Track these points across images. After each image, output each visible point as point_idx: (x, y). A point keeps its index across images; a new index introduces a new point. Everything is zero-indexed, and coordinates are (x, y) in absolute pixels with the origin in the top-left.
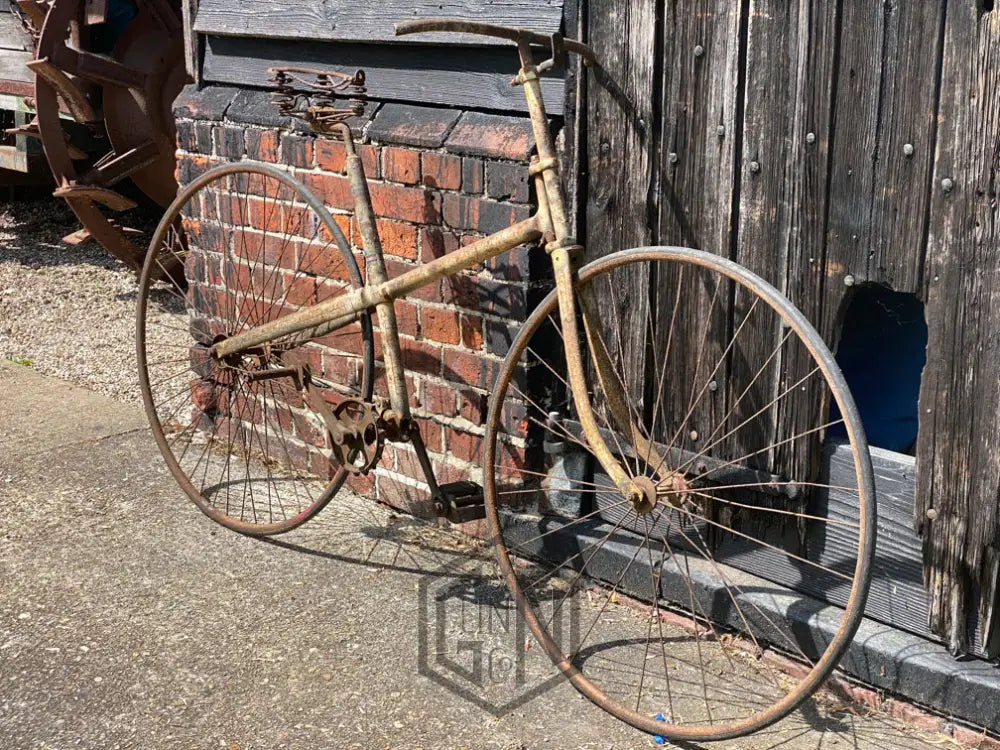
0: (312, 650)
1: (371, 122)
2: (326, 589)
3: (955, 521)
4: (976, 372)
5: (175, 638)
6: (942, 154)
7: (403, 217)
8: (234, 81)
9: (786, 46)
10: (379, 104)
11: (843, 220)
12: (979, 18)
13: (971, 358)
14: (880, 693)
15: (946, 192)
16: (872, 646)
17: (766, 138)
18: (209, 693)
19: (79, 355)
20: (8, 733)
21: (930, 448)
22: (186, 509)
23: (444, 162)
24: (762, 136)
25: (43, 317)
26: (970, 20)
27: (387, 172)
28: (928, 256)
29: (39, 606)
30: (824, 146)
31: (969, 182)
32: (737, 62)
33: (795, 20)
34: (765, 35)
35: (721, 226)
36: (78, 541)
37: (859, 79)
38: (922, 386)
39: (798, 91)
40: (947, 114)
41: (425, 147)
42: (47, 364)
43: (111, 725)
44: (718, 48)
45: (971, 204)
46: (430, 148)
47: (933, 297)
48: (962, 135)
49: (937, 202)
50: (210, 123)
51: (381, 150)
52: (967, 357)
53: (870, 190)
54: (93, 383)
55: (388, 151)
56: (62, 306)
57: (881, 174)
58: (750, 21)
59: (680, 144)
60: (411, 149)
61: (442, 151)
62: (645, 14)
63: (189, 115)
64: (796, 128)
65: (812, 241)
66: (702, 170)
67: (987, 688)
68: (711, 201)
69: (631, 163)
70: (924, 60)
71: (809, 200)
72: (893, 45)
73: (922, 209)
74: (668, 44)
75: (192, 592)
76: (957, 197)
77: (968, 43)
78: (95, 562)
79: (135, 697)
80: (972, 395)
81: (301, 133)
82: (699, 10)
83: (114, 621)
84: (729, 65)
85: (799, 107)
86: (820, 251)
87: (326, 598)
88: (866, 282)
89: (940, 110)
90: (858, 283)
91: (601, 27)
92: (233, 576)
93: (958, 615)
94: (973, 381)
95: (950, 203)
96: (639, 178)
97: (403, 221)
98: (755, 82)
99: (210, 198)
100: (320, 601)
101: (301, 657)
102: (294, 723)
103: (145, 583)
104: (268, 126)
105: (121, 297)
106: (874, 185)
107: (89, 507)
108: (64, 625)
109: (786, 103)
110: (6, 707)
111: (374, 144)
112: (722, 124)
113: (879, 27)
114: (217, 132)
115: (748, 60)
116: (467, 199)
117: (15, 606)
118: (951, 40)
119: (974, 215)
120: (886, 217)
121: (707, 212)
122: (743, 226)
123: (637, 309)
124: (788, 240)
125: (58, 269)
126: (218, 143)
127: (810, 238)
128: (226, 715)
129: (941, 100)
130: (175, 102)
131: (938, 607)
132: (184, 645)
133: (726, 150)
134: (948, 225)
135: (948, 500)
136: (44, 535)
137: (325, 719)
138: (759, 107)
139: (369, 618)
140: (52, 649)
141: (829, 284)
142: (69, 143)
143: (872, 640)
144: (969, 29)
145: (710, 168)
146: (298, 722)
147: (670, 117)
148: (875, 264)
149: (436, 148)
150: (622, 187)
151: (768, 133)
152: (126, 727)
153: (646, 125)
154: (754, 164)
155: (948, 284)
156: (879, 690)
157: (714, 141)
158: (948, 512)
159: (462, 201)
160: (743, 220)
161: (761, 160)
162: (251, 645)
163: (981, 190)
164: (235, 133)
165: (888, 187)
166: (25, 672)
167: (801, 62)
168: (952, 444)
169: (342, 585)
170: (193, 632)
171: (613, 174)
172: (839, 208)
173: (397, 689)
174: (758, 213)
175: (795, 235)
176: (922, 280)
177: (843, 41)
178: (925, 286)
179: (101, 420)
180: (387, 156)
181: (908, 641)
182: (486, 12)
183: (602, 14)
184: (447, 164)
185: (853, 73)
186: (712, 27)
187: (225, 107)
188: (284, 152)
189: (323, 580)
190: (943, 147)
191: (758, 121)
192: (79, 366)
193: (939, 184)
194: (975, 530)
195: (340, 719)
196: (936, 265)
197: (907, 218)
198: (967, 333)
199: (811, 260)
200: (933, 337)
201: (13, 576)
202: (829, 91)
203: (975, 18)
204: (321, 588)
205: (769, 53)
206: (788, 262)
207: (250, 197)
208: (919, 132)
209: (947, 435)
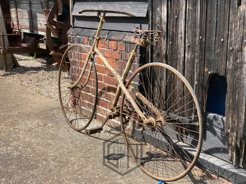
0: (82, 159)
1: (107, 35)
2: (90, 145)
3: (234, 133)
4: (238, 95)
5: (52, 154)
6: (230, 41)
7: (113, 58)
8: (80, 27)
9: (195, 15)
10: (109, 31)
11: (208, 57)
12: (238, 7)
13: (237, 92)
14: (217, 176)
15: (231, 51)
16: (215, 164)
17: (191, 38)
18: (56, 167)
19: (51, 91)
20: (9, 173)
21: (228, 114)
22: (63, 126)
23: (122, 44)
24: (190, 37)
25: (46, 83)
26: (236, 8)
27: (110, 47)
28: (227, 67)
29: (24, 146)
30: (204, 39)
31: (236, 48)
32: (184, 19)
33: (197, 9)
34: (191, 13)
35: (181, 59)
36: (37, 132)
37: (211, 23)
38: (226, 99)
39: (198, 26)
40: (231, 32)
41: (118, 41)
42: (44, 93)
43: (32, 173)
44: (180, 16)
45: (237, 53)
46: (119, 41)
47: (228, 77)
48: (234, 36)
49: (229, 53)
50: (74, 36)
51: (109, 42)
52: (236, 92)
53: (214, 50)
54: (53, 97)
55: (110, 42)
56: (51, 80)
57: (216, 46)
58: (187, 10)
59: (173, 40)
60: (115, 41)
61: (121, 42)
62: (165, 8)
63: (70, 35)
64: (198, 35)
65: (201, 63)
66: (177, 46)
67: (241, 175)
68: (179, 53)
69: (162, 44)
70: (225, 18)
71: (201, 53)
72: (219, 15)
73: (226, 55)
74: (170, 16)
75: (59, 144)
76: (234, 52)
77: (236, 14)
78: (40, 137)
79: (39, 167)
80: (237, 101)
81: (93, 38)
82: (176, 7)
83: (39, 150)
84: (183, 20)
85: (198, 30)
86: (203, 66)
87: (89, 147)
88: (213, 73)
89: (229, 30)
90: (212, 73)
91: (156, 12)
92: (69, 141)
93: (235, 157)
94: (238, 98)
95: (232, 53)
96: (164, 48)
97: (113, 59)
98: (188, 24)
99: (74, 54)
100: (88, 147)
101: (79, 160)
102: (73, 174)
103: (49, 142)
104: (86, 37)
105: (65, 78)
106: (215, 49)
107: (42, 124)
108: (28, 150)
109: (195, 29)
110: (10, 167)
111: (108, 40)
112: (181, 35)
113: (216, 10)
114: (76, 38)
115: (187, 19)
116: (127, 53)
117: (19, 145)
118: (231, 13)
119: (237, 56)
120: (218, 57)
121: (179, 56)
122: (186, 59)
123: (164, 80)
124: (196, 63)
125: (53, 72)
126: (76, 41)
127: (201, 62)
128: (58, 172)
129: (229, 28)
130: (68, 32)
131: (231, 154)
132: (53, 156)
133: (182, 41)
134: (232, 59)
135: (233, 128)
136: (30, 130)
137: (81, 174)
138: (189, 30)
139: (98, 152)
140: (24, 155)
141: (205, 74)
142: (54, 42)
143: (215, 162)
144: (236, 10)
145: (179, 45)
146: (74, 175)
147: (170, 33)
148: (215, 69)
149: (120, 41)
150: (160, 50)
151: (192, 37)
152: (35, 173)
153: (165, 35)
154: (188, 44)
155: (232, 74)
156: (217, 175)
157: (180, 39)
158: (232, 130)
159: (126, 54)
160: (186, 58)
161: (190, 43)
162: (69, 157)
163: (239, 50)
164: (79, 38)
165: (218, 49)
166: (16, 160)
167: (199, 19)
168: (233, 113)
169: (94, 144)
170: (56, 153)
171: (158, 47)
172: (207, 55)
173: (99, 168)
174: (190, 56)
175: (198, 61)
176: (226, 73)
177: (208, 14)
178: (226, 74)
179: (51, 105)
180: (110, 43)
181: (224, 163)
182: (132, 9)
183: (156, 9)
184: (122, 45)
185: (210, 22)
186: (179, 11)
187: (78, 32)
188: (89, 43)
189: (90, 143)
190: (230, 39)
191: (189, 34)
192: (51, 93)
193: (229, 48)
194: (239, 135)
195: (84, 174)
196: (229, 69)
197: (222, 57)
198: (236, 85)
199: (201, 68)
200: (228, 86)
201: (20, 139)
202: (205, 26)
203: (237, 7)
204: (89, 145)
205: (192, 17)
206: (196, 68)
207: (82, 53)
208: (225, 36)
209: (232, 111)
